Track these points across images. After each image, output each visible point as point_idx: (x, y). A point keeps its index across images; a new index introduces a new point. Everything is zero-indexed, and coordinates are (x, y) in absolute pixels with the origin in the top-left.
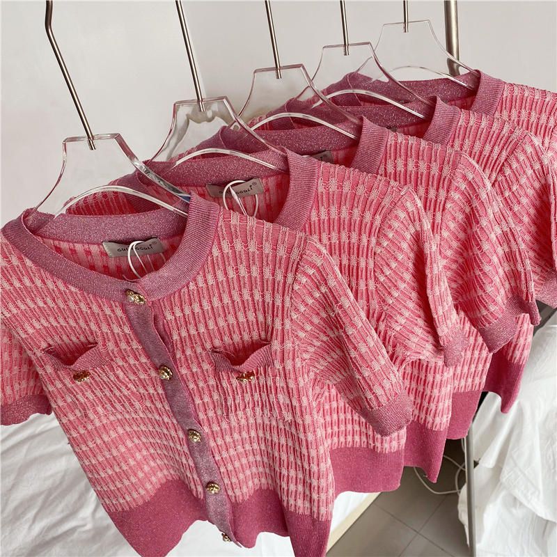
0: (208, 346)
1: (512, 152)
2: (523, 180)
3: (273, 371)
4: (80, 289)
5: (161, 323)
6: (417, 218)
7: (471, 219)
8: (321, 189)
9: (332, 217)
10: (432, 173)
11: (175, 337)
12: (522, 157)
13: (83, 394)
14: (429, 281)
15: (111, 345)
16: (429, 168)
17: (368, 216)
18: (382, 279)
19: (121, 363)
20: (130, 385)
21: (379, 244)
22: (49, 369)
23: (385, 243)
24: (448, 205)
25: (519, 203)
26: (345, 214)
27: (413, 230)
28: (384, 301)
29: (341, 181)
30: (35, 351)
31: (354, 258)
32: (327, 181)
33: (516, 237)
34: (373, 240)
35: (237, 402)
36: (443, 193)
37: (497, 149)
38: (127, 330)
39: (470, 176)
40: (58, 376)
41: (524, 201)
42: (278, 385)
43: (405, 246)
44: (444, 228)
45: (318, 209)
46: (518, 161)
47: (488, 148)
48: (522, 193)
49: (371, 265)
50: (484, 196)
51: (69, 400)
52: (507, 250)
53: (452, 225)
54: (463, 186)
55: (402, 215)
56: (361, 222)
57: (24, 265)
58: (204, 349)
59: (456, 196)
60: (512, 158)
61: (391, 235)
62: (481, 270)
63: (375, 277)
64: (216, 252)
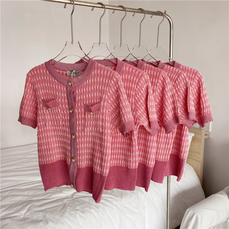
0: (85, 103)
1: (178, 77)
2: (181, 85)
3: (100, 113)
4: (58, 81)
5: (74, 94)
6: (147, 81)
7: (164, 89)
8: (124, 69)
9: (126, 78)
10: (154, 74)
11: (77, 99)
12: (181, 78)
13: (47, 116)
14: (148, 100)
15: (60, 100)
16: (154, 73)
17: (135, 78)
18: (136, 98)
19: (61, 106)
20: (61, 115)
21: (137, 87)
22: (41, 106)
23: (138, 87)
24: (158, 84)
25: (180, 92)
26: (129, 77)
27: (146, 86)
28: (136, 106)
29: (129, 68)
30: (40, 99)
31: (130, 91)
32: (126, 67)
33: (175, 95)
34: (135, 86)
35: (88, 124)
36: (156, 80)
37: (174, 76)
38: (65, 95)
39: (164, 76)
40: (43, 109)
41: (181, 91)
42: (100, 118)
43: (143, 89)
44: (156, 91)
45: (123, 75)
46: (180, 79)
47: (172, 75)
48: (181, 89)
49: (134, 94)
50: (167, 82)
51: (43, 118)
52: (173, 100)
53: (159, 91)
54: (162, 79)
55: (144, 79)
56: (133, 80)
57: (46, 73)
58: (83, 104)
59: (160, 82)
60: (178, 78)
61: (140, 85)
62: (165, 104)
63: (135, 98)
64: (93, 73)
